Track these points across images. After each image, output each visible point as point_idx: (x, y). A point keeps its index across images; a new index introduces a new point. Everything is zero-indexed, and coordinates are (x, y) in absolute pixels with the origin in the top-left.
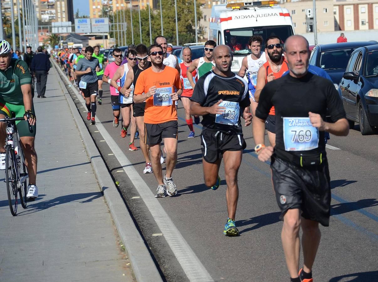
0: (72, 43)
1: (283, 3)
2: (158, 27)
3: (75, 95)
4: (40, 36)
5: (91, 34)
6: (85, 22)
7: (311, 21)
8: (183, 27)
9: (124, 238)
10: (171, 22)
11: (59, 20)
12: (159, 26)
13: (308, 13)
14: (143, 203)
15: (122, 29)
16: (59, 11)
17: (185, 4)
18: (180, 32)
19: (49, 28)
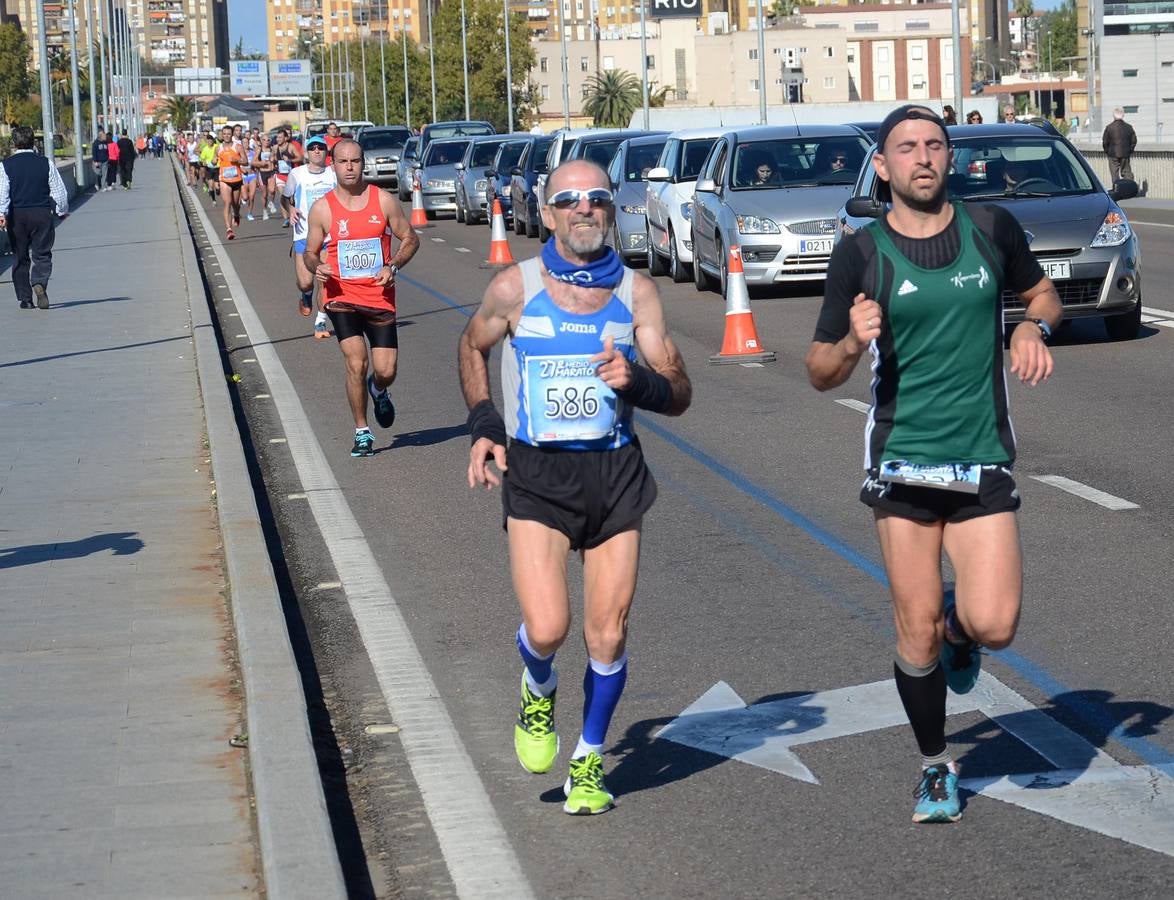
0: (223, 119)
1: (730, 33)
4: (146, 101)
5: (269, 98)
6: (256, 69)
7: (796, 76)
8: (489, 85)
10: (458, 73)
11: (195, 62)
13: (788, 58)
16: (194, 41)
17: (493, 31)
18: (482, 98)
19: (167, 82)
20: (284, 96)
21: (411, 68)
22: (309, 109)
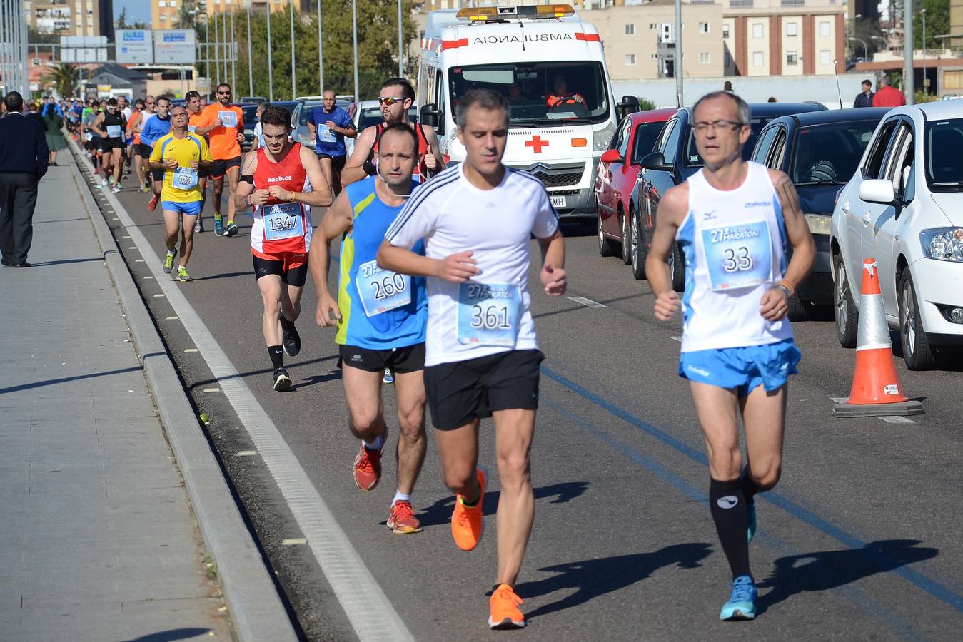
0: (107, 87)
1: (607, 8)
2: (311, 55)
3: (110, 208)
4: (32, 68)
5: (152, 67)
6: (141, 38)
7: (671, 51)
8: (371, 56)
9: (216, 548)
10: (342, 45)
11: (79, 31)
12: (315, 52)
13: (664, 33)
14: (264, 467)
15: (227, 57)
16: (79, 10)
18: (364, 69)
19: (53, 49)
20: (168, 64)
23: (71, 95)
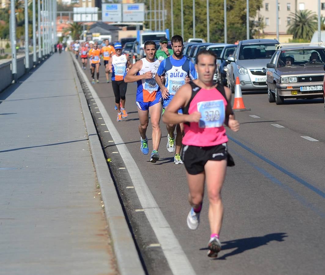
0: (98, 34)
2: (204, 17)
4: (59, 24)
5: (121, 24)
6: (116, 8)
8: (237, 17)
11: (84, 4)
18: (233, 24)
19: (70, 15)
20: (129, 22)
21: (196, 8)
22: (142, 29)
23: (79, 39)
